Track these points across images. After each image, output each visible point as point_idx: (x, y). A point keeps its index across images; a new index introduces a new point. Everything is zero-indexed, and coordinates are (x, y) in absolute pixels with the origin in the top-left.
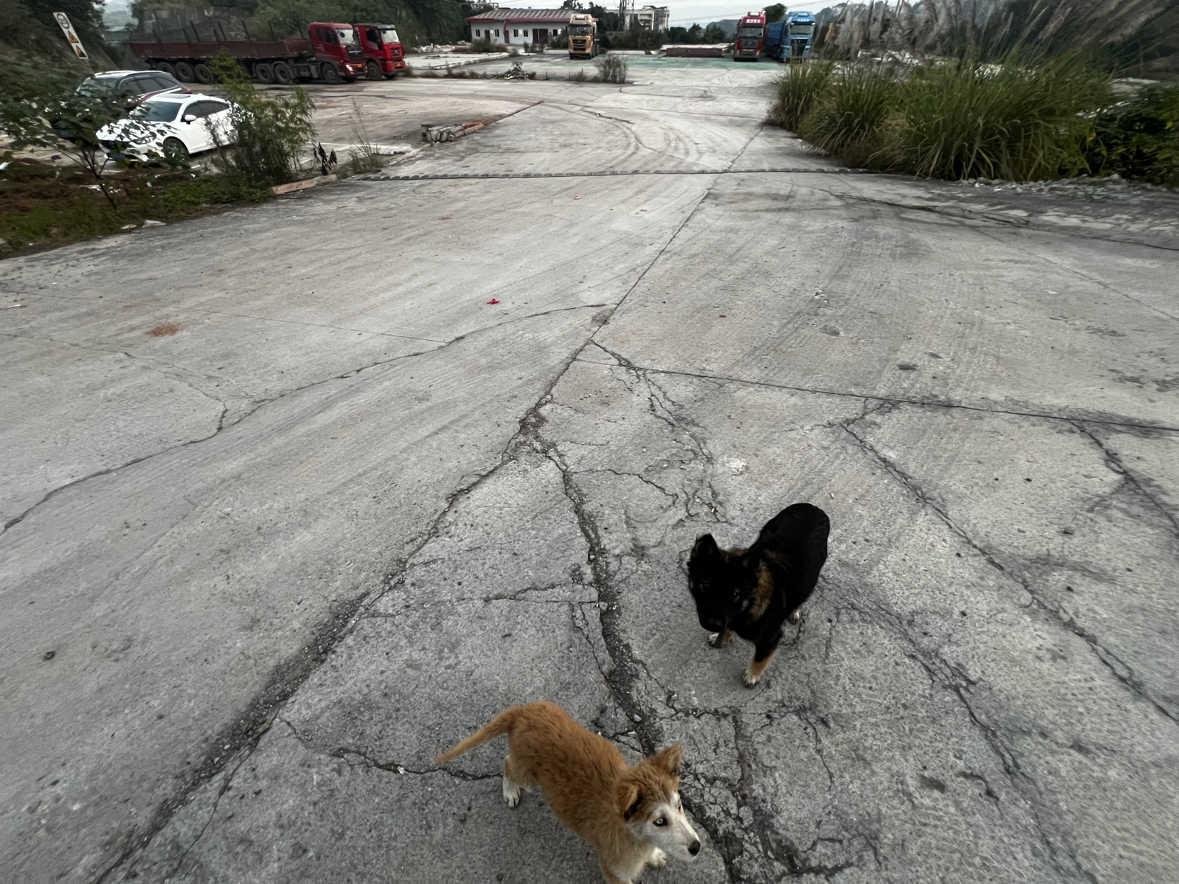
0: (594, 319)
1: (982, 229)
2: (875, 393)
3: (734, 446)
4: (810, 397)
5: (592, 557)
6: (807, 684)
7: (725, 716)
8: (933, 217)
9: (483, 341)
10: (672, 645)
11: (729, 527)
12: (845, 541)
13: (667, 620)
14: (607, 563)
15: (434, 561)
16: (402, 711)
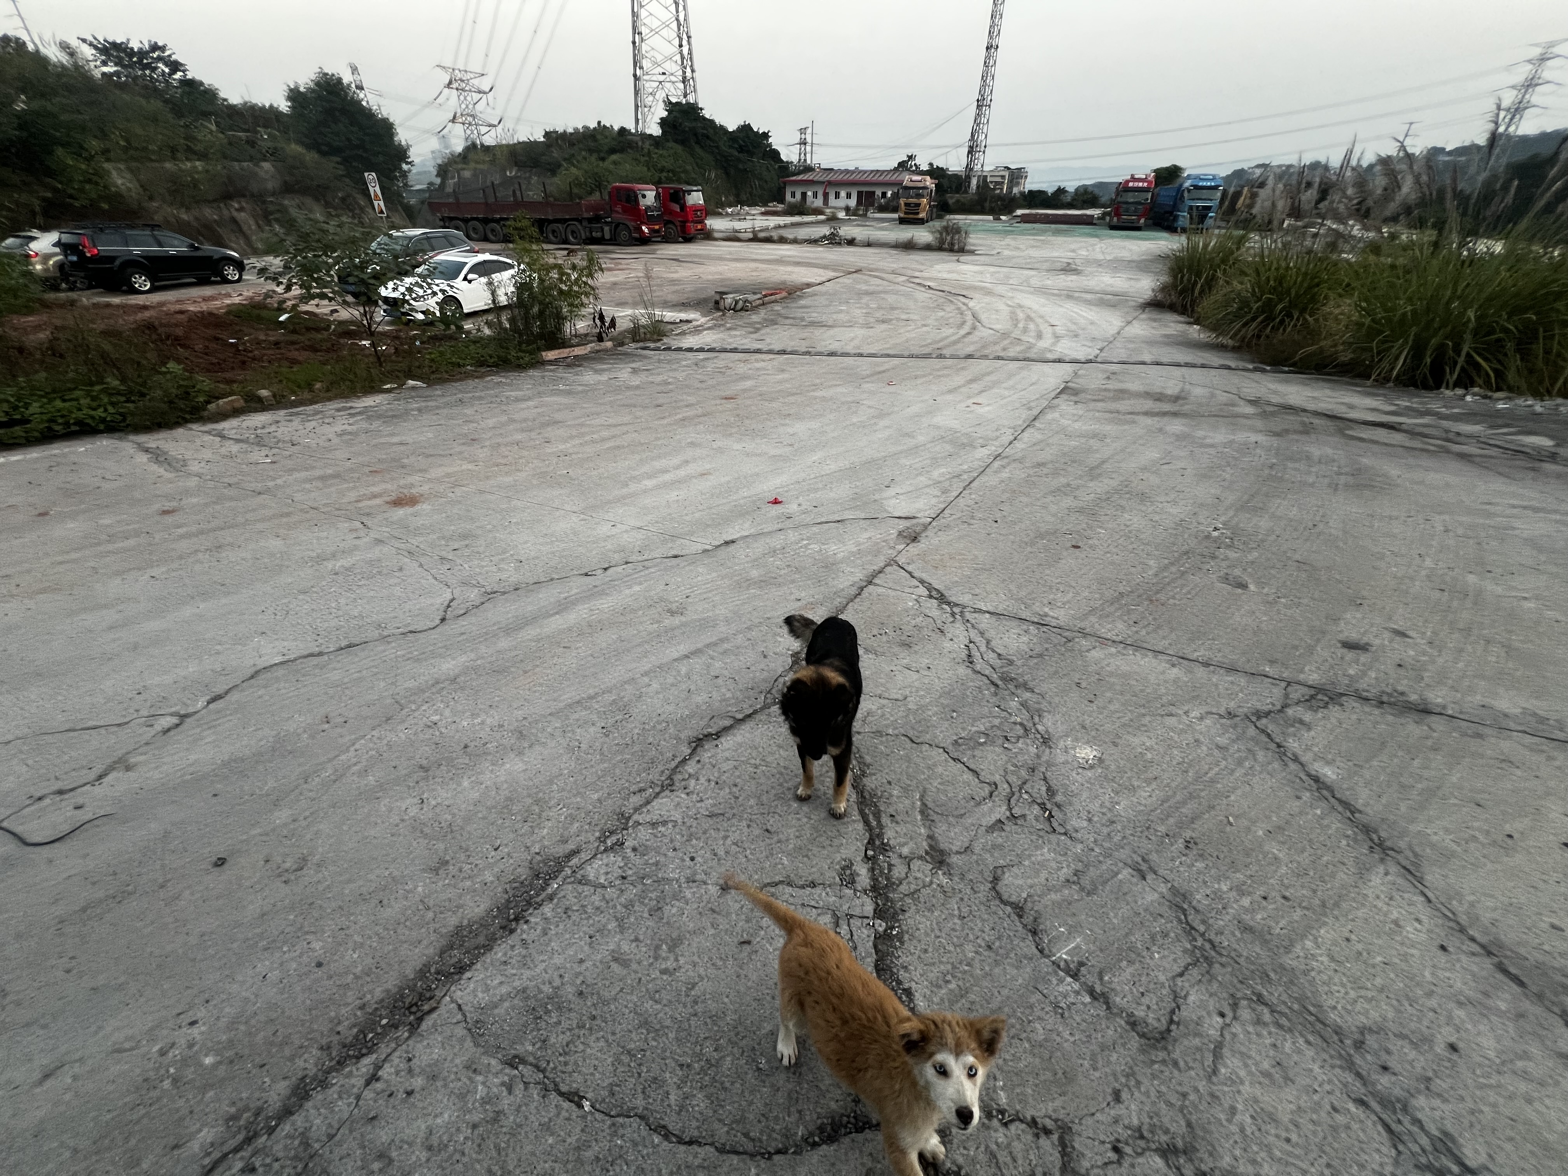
0: (900, 534)
1: (1478, 459)
2: (1302, 677)
3: (1084, 727)
4: (1201, 672)
5: (870, 853)
6: (1181, 1110)
7: (1047, 1132)
8: (1397, 438)
9: (759, 547)
10: (973, 1003)
11: (1069, 842)
12: (1249, 894)
13: (968, 964)
14: (890, 866)
15: (664, 823)
16: (598, 1022)
